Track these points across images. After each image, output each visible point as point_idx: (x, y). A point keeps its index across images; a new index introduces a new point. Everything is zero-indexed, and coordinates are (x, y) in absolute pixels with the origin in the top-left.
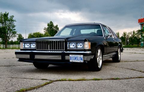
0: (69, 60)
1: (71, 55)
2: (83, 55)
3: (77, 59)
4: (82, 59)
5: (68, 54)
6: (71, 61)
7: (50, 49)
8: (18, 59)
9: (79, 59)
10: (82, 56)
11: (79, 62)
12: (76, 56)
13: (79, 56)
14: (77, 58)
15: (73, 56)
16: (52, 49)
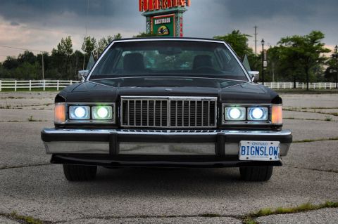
0: (236, 157)
1: (243, 143)
2: (279, 142)
3: (260, 152)
4: (276, 153)
5: (237, 140)
6: (242, 158)
7: (173, 124)
8: (50, 157)
9: (267, 153)
10: (276, 144)
11: (268, 159)
12: (258, 144)
13: (268, 144)
14: (263, 149)
15: (250, 145)
16: (180, 124)
